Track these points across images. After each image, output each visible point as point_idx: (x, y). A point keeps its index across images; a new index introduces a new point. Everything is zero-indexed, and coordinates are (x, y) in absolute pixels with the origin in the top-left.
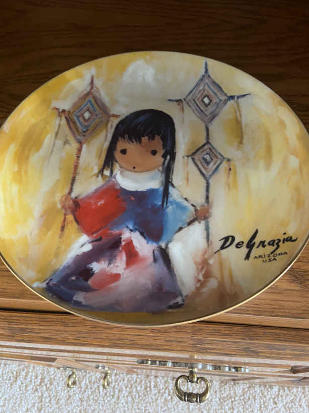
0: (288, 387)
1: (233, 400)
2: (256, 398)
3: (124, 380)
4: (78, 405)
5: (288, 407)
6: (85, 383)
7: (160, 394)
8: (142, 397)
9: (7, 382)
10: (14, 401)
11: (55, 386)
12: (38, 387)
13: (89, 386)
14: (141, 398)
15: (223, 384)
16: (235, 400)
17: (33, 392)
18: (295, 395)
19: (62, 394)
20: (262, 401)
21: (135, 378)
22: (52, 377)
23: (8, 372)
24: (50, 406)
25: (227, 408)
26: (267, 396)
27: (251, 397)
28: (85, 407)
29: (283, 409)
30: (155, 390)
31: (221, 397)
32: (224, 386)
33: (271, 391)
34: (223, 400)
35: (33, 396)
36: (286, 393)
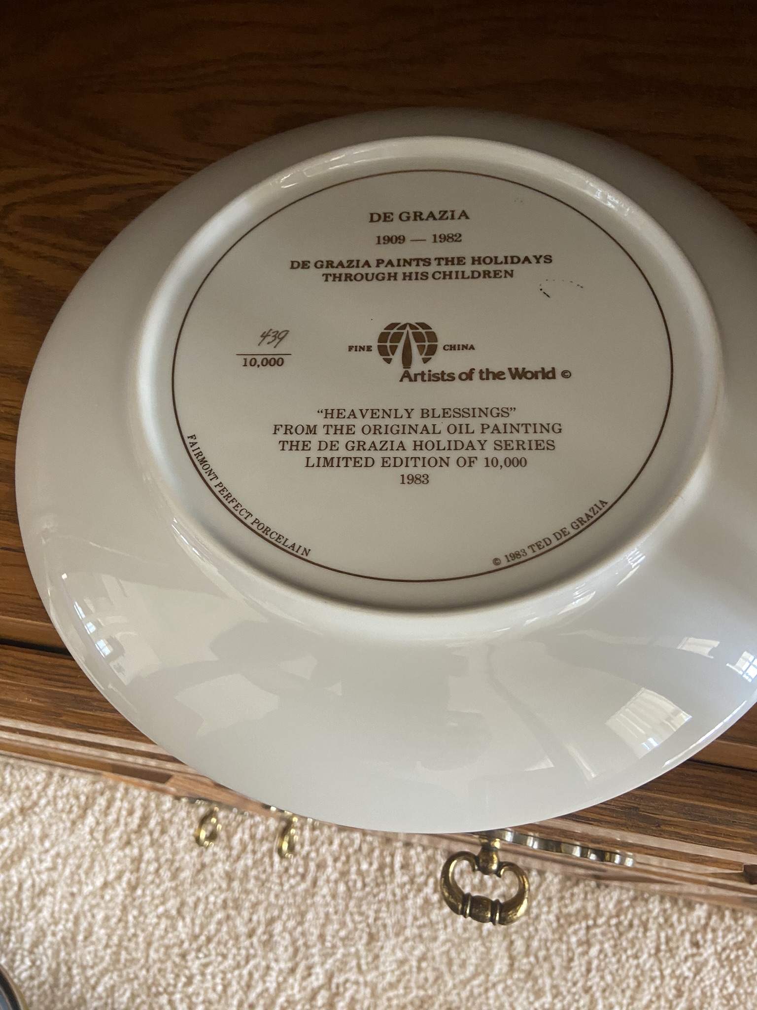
0: (734, 911)
1: (591, 922)
2: (649, 925)
3: (331, 843)
4: (220, 887)
5: (728, 957)
6: (241, 840)
7: (415, 887)
8: (372, 888)
9: (64, 816)
10: (77, 862)
11: (172, 839)
12: (133, 836)
13: (250, 847)
14: (368, 889)
15: (568, 883)
16: (595, 925)
17: (121, 845)
18: (749, 933)
19: (187, 858)
20: (663, 935)
21: (357, 842)
22: (167, 816)
23: (68, 794)
24: (157, 881)
25: (574, 939)
26: (676, 924)
27: (636, 922)
28: (237, 895)
29: (712, 962)
30: (403, 874)
31: (561, 912)
32: (571, 887)
33: (687, 915)
34: (566, 920)
35: (121, 853)
36: (725, 923)
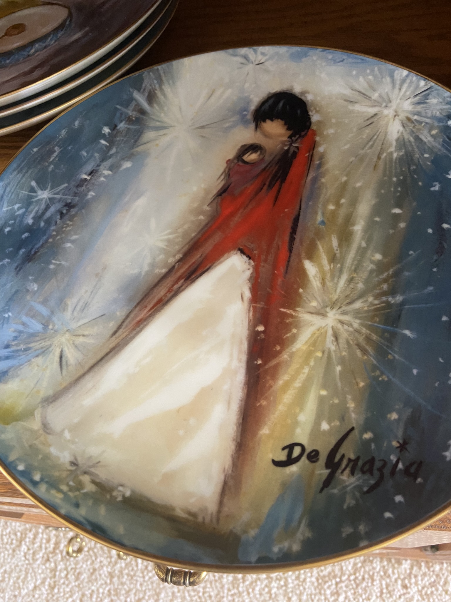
0: (427, 562)
1: (338, 580)
2: (375, 578)
4: (106, 583)
5: (426, 594)
9: (8, 547)
10: (16, 575)
12: (51, 556)
16: (341, 581)
17: (43, 562)
18: (437, 576)
19: (84, 566)
20: (384, 583)
23: (10, 533)
24: (67, 582)
25: (328, 592)
26: (391, 575)
27: (366, 576)
28: (116, 586)
29: (417, 597)
31: (319, 575)
33: (398, 568)
34: (322, 580)
35: (44, 567)
36: (422, 571)
